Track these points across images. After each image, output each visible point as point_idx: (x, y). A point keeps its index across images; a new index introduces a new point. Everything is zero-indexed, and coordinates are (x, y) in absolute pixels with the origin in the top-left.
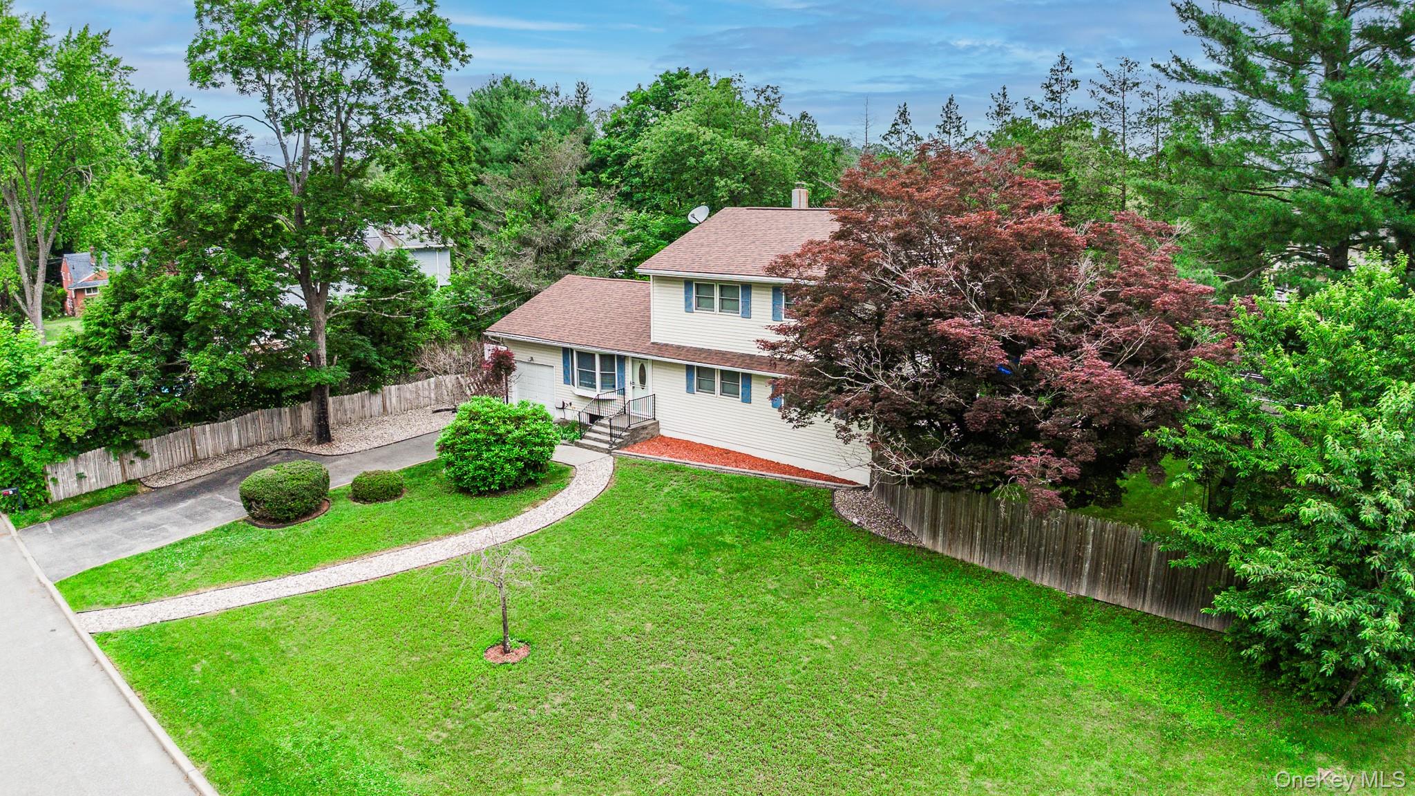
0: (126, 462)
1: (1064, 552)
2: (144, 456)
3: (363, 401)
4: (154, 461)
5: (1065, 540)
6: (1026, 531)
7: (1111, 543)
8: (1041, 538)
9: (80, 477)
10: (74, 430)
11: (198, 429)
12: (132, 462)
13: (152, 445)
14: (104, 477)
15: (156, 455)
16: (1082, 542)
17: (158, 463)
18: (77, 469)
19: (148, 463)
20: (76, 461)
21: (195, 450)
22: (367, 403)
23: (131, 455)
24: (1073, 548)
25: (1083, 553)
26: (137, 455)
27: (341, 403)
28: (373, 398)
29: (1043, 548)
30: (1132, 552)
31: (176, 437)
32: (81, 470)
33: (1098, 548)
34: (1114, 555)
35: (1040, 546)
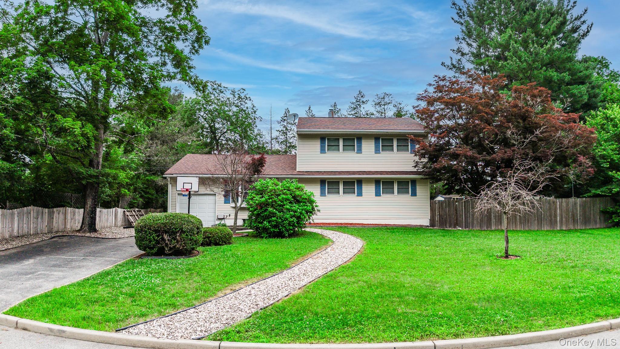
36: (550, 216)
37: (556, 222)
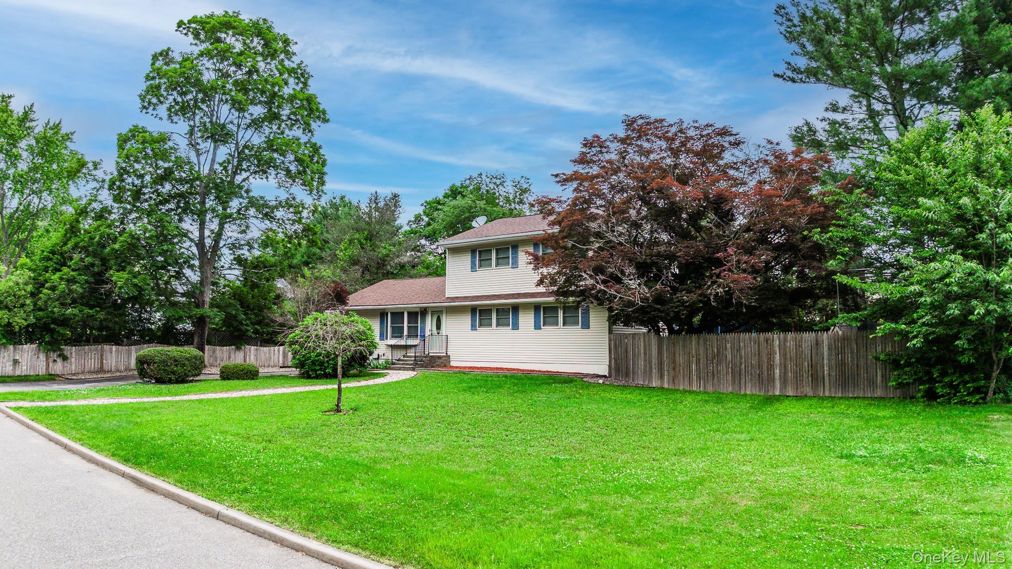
0: (51, 360)
1: (759, 365)
2: (65, 358)
3: (230, 353)
4: (71, 364)
5: (759, 355)
6: (729, 357)
7: (793, 348)
8: (741, 359)
9: (16, 362)
10: (19, 321)
11: (107, 347)
12: (55, 361)
13: (71, 351)
14: (32, 367)
15: (73, 360)
16: (771, 355)
17: (73, 367)
18: (14, 355)
19: (66, 364)
20: (15, 349)
21: (102, 362)
22: (232, 355)
23: (53, 355)
24: (765, 360)
25: (773, 362)
26: (59, 356)
27: (214, 352)
28: (237, 353)
29: (743, 366)
30: (810, 352)
31: (90, 350)
32: (17, 357)
33: (784, 356)
34: (796, 358)
35: (741, 364)
36: (760, 366)
37: (773, 380)
